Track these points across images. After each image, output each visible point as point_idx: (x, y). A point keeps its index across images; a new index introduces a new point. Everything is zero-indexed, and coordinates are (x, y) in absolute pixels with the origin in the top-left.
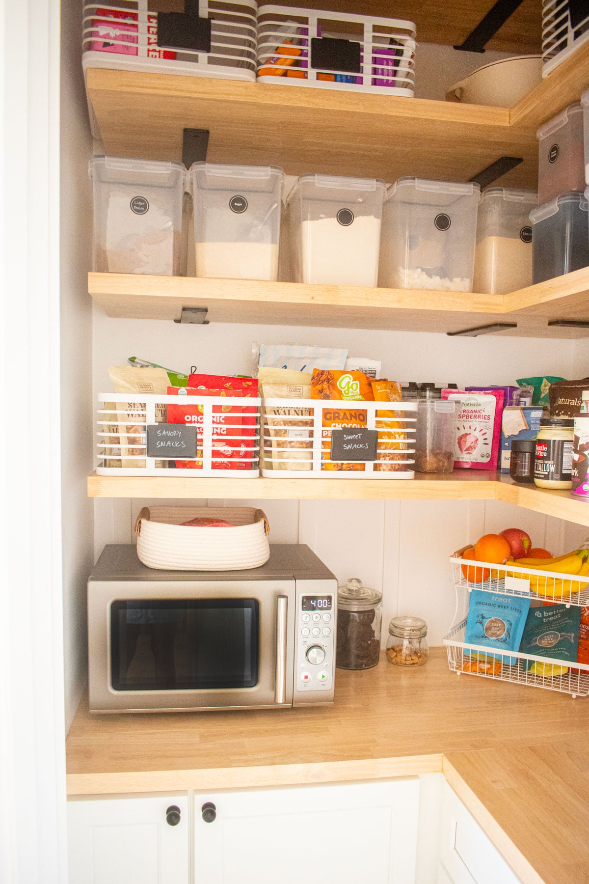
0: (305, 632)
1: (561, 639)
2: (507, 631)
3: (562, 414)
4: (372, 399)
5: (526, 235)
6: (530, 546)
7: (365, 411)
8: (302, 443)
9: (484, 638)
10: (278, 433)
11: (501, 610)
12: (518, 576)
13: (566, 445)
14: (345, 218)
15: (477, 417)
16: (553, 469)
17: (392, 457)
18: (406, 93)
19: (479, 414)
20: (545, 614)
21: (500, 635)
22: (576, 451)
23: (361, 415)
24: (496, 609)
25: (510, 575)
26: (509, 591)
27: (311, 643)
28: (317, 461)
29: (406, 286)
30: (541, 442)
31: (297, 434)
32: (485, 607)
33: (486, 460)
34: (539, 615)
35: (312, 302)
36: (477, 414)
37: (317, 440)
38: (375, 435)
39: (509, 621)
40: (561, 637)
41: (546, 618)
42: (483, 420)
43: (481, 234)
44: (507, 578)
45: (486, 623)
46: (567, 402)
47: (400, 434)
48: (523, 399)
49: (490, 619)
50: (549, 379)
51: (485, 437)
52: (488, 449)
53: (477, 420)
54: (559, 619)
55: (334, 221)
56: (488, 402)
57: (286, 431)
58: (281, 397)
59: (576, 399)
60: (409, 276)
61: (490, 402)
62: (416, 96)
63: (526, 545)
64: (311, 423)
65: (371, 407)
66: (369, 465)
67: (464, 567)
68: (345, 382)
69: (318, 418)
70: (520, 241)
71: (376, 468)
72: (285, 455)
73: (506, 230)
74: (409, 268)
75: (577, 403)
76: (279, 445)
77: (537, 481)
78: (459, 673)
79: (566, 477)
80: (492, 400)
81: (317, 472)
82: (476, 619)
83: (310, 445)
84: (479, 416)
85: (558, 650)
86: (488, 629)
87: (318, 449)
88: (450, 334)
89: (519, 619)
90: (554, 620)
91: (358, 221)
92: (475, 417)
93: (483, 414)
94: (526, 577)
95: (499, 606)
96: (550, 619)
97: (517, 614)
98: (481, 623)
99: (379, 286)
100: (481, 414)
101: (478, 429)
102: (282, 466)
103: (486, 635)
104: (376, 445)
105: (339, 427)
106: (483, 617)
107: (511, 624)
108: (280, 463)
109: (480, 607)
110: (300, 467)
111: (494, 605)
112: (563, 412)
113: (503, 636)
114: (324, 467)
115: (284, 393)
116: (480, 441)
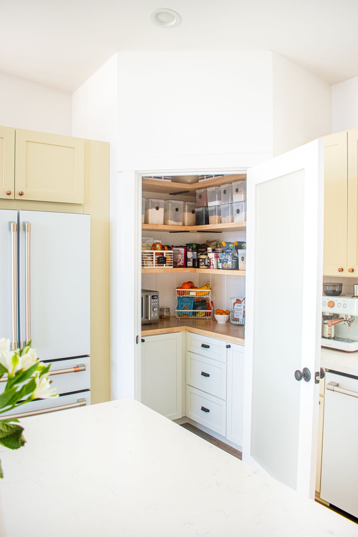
0: (152, 304)
4: (165, 250)
5: (193, 212)
6: (194, 285)
7: (163, 253)
8: (150, 260)
10: (145, 258)
12: (193, 291)
13: (206, 259)
14: (157, 208)
16: (204, 264)
17: (169, 263)
18: (170, 181)
22: (209, 260)
23: (163, 254)
25: (191, 291)
26: (191, 296)
27: (153, 307)
28: (154, 264)
29: (170, 224)
30: (201, 258)
31: (149, 258)
33: (183, 264)
35: (153, 228)
36: (180, 253)
37: (154, 259)
38: (166, 258)
42: (182, 255)
43: (184, 211)
44: (190, 292)
45: (184, 306)
46: (201, 250)
47: (170, 258)
48: (190, 249)
50: (195, 244)
52: (183, 262)
53: (180, 255)
55: (155, 209)
56: (182, 250)
57: (147, 258)
58: (145, 250)
60: (170, 222)
61: (183, 250)
62: (172, 182)
63: (193, 285)
64: (152, 256)
65: (164, 252)
66: (164, 265)
67: (178, 291)
68: (158, 246)
69: (154, 255)
70: (191, 213)
71: (166, 265)
72: (148, 263)
73: (189, 211)
74: (171, 220)
76: (145, 261)
77: (200, 267)
78: (179, 318)
79: (206, 266)
81: (154, 267)
83: (152, 261)
87: (154, 262)
88: (170, 232)
89: (191, 304)
91: (160, 209)
93: (182, 253)
94: (195, 291)
98: (182, 307)
99: (164, 224)
101: (181, 257)
102: (146, 266)
104: (166, 260)
105: (158, 256)
106: (183, 305)
108: (146, 265)
109: (181, 303)
110: (151, 266)
112: (200, 252)
114: (156, 266)
115: (145, 249)
116: (181, 260)
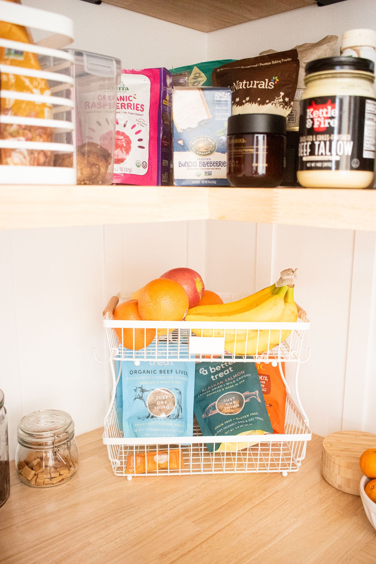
1: (248, 400)
2: (178, 403)
3: (246, 102)
6: (204, 289)
9: (150, 418)
11: (163, 376)
12: (207, 334)
15: (126, 107)
19: (128, 102)
20: (211, 369)
21: (170, 410)
24: (159, 376)
25: (194, 334)
32: (144, 376)
33: (143, 172)
34: (205, 372)
36: (126, 102)
39: (177, 389)
40: (246, 398)
41: (214, 374)
42: (135, 111)
45: (148, 397)
46: (253, 85)
49: (152, 392)
51: (139, 136)
52: (144, 155)
53: (127, 110)
54: (231, 374)
59: (267, 80)
61: (143, 85)
63: (199, 287)
67: (118, 331)
75: (268, 85)
77: (307, 174)
80: (144, 82)
82: (134, 394)
84: (129, 106)
85: (250, 417)
86: (152, 405)
89: (186, 383)
90: (225, 377)
92: (123, 106)
93: (135, 102)
95: (161, 372)
96: (221, 375)
97: (183, 377)
98: (141, 398)
100: (132, 103)
101: (129, 125)
103: (152, 414)
106: (143, 391)
107: (180, 393)
111: (154, 372)
112: (248, 99)
113: (174, 411)
116: (135, 144)
